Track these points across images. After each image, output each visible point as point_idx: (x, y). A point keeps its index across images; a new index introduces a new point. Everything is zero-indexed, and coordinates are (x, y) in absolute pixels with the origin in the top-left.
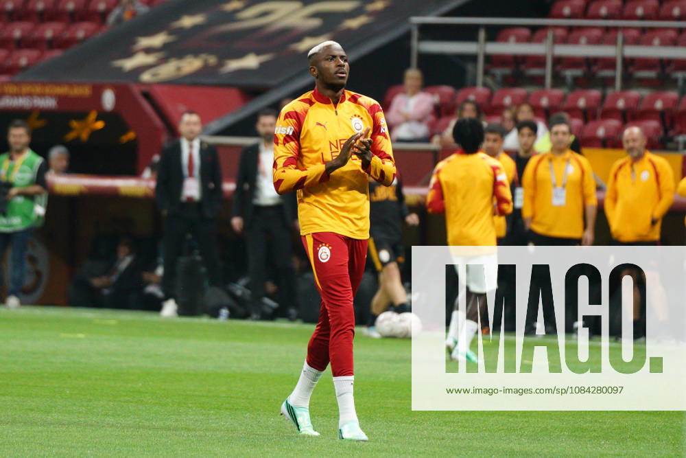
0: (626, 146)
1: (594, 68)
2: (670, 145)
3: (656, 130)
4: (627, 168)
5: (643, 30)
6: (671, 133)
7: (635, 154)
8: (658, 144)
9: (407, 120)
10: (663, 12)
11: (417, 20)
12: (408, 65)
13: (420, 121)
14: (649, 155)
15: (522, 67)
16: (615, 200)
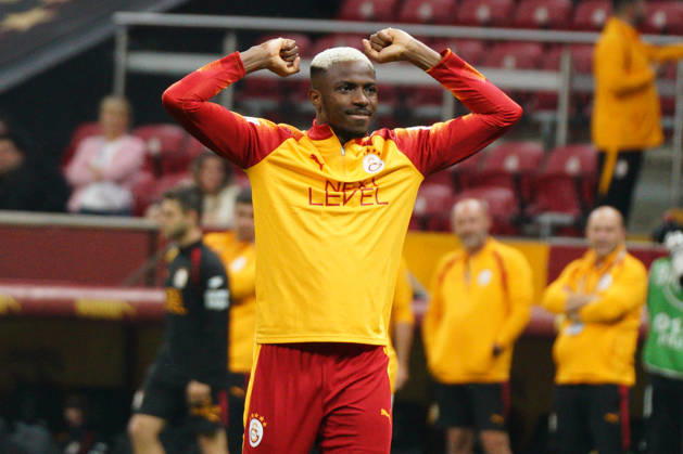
0: (459, 229)
1: (410, 102)
2: (529, 229)
3: (507, 206)
4: (458, 268)
5: (489, 44)
6: (531, 209)
7: (473, 242)
8: (509, 227)
9: (99, 178)
10: (522, 14)
11: (125, 18)
12: (107, 90)
13: (120, 181)
14: (495, 246)
15: (295, 98)
16: (439, 315)
